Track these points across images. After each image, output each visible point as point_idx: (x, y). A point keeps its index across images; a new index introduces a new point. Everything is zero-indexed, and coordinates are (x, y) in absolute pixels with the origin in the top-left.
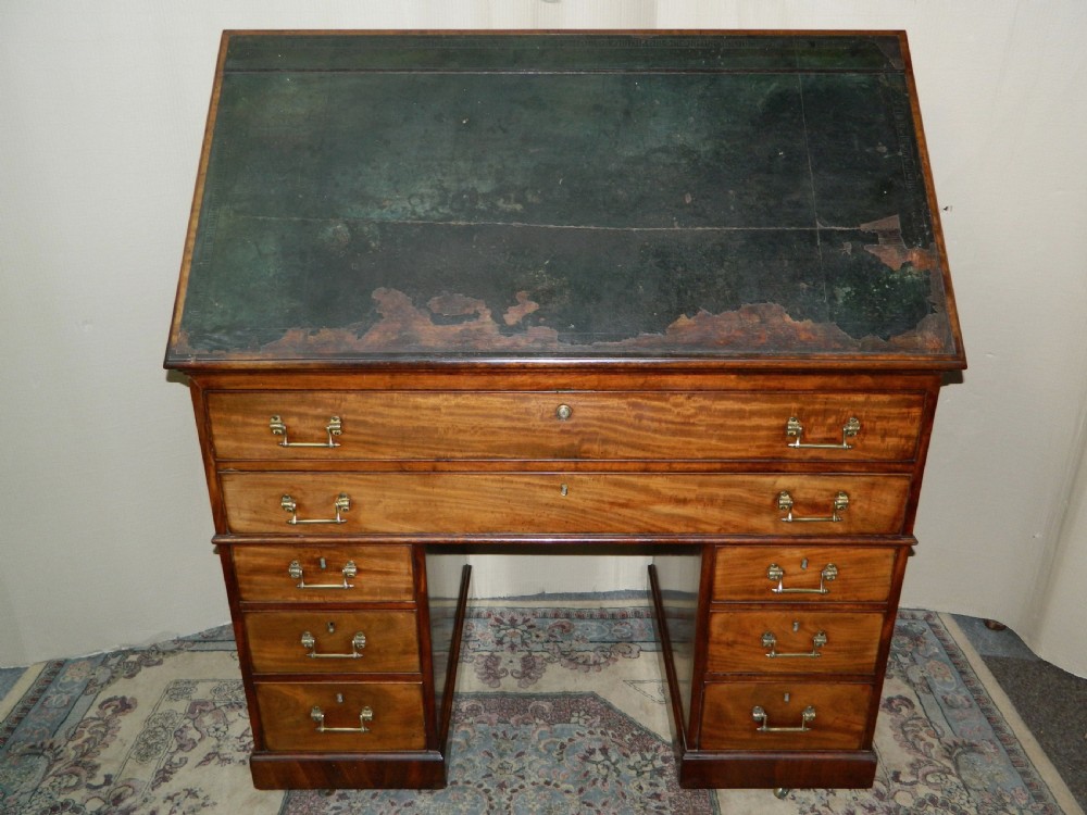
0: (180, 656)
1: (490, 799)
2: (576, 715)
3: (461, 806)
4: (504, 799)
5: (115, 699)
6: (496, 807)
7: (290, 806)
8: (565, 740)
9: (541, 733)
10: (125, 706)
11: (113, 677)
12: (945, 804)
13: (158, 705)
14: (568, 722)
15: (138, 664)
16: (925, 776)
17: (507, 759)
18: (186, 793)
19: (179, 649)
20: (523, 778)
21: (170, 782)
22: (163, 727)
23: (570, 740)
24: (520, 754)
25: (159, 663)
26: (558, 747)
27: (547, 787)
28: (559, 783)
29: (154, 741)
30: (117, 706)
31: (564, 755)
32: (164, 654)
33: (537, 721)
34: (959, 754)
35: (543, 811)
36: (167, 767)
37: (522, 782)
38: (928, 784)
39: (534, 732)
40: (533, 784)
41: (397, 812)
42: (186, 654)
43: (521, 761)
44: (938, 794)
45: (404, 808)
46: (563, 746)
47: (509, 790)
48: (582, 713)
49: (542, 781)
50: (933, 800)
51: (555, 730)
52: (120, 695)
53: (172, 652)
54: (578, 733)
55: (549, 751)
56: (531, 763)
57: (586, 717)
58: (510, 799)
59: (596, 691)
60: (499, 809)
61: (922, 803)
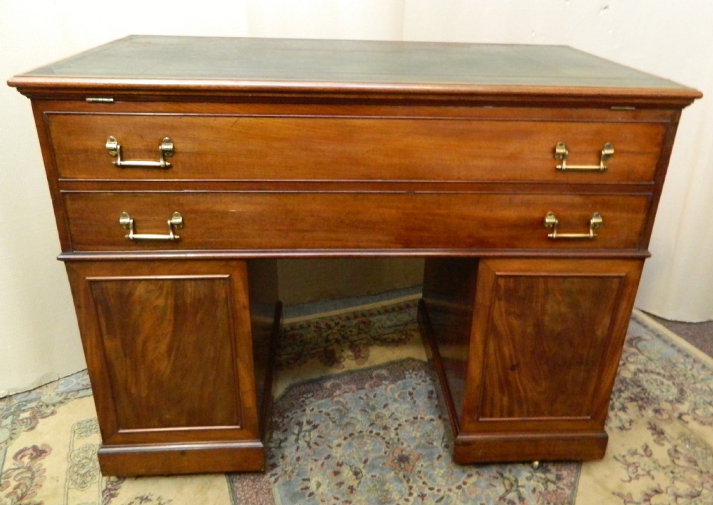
0: (70, 404)
1: (384, 438)
2: (407, 373)
3: (366, 449)
4: (393, 435)
5: (25, 449)
6: (391, 442)
7: (236, 484)
8: (411, 390)
9: (391, 389)
10: (39, 452)
11: (14, 434)
12: (646, 371)
13: (71, 444)
14: (405, 378)
15: (34, 418)
16: (627, 358)
17: (378, 411)
18: (139, 501)
19: (66, 399)
20: (396, 419)
21: (119, 496)
22: (86, 458)
23: (413, 389)
24: (386, 406)
25: (53, 413)
26: (408, 395)
27: (416, 421)
28: (423, 416)
29: (85, 471)
30: (32, 454)
31: (415, 399)
32: (54, 405)
33: (384, 382)
34: (636, 344)
35: (423, 436)
36: (110, 486)
37: (398, 422)
38: (631, 363)
39: (386, 390)
40: (406, 421)
41: (322, 465)
42: (75, 401)
43: (389, 409)
44: (640, 367)
45: (326, 461)
46: (411, 394)
47: (392, 429)
48: (411, 371)
49: (411, 418)
50: (640, 371)
51: (400, 385)
52: (29, 445)
53: (61, 402)
54: (416, 384)
55: (404, 399)
56: (396, 409)
57: (414, 372)
58: (397, 434)
59: (411, 356)
60: (393, 444)
61: (635, 374)
